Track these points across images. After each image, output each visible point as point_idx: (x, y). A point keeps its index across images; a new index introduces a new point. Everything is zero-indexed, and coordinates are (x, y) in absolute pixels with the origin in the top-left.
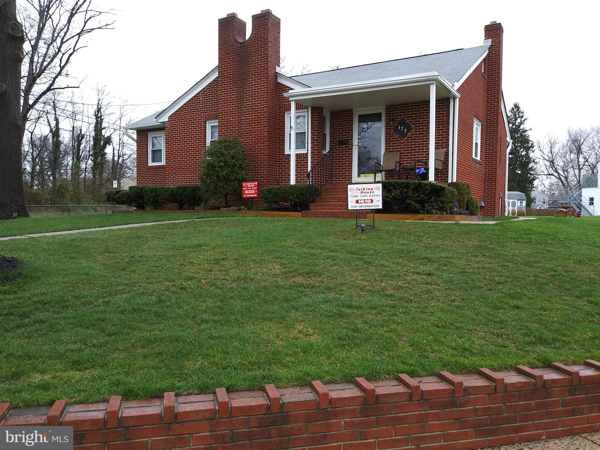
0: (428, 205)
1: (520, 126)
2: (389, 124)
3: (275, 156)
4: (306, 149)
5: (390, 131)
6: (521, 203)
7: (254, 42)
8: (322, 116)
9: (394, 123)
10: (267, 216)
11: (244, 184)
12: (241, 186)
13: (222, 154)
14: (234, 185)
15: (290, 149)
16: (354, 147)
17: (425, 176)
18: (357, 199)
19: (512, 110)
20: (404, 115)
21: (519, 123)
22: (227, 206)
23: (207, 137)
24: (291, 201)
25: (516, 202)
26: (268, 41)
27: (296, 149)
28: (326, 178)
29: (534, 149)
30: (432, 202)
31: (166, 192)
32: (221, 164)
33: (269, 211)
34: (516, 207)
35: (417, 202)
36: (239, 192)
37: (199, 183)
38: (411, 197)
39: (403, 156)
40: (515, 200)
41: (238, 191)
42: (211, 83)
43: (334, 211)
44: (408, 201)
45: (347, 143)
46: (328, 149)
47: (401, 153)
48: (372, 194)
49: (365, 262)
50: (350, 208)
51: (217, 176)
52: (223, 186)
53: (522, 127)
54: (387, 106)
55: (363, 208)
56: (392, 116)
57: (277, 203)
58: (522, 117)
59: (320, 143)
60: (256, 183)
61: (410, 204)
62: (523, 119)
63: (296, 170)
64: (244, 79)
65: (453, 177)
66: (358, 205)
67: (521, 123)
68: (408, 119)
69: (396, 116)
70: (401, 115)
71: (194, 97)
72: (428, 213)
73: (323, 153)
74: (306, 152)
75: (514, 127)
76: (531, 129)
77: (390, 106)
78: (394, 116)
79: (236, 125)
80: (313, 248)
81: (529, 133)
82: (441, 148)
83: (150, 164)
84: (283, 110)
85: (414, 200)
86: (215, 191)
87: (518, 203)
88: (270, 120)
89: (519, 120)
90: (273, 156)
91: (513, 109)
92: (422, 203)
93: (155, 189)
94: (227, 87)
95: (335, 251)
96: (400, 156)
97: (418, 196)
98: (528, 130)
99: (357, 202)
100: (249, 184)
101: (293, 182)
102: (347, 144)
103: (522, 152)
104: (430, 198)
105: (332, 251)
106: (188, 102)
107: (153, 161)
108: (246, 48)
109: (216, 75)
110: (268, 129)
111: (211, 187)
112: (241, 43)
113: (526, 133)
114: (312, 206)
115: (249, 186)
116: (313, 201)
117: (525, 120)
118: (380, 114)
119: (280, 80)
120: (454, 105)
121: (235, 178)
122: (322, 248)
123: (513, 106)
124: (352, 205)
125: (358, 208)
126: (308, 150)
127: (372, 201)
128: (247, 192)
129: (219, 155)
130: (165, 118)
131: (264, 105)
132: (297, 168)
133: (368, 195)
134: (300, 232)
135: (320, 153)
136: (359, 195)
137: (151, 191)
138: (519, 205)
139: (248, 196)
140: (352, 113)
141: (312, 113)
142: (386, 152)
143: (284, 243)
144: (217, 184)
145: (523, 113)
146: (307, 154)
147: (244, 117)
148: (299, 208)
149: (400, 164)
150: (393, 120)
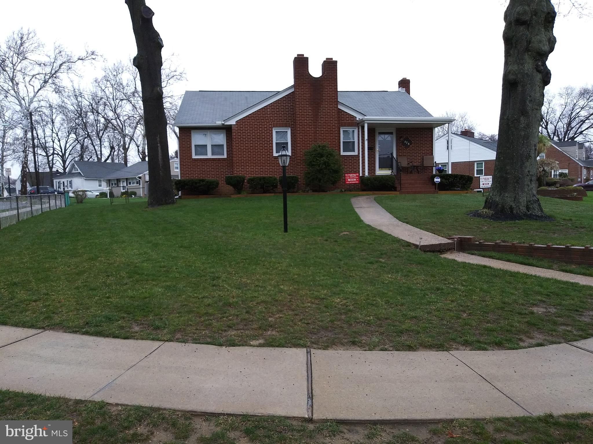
2: (399, 139)
5: (399, 144)
7: (326, 79)
9: (402, 139)
12: (344, 176)
16: (376, 152)
18: (483, 183)
23: (273, 140)
36: (342, 180)
47: (407, 157)
56: (400, 135)
66: (483, 186)
68: (410, 138)
69: (403, 135)
70: (406, 135)
71: (262, 108)
77: (399, 129)
83: (195, 157)
102: (372, 150)
106: (255, 112)
112: (315, 78)
115: (351, 176)
118: (391, 133)
128: (349, 180)
130: (232, 122)
139: (350, 182)
140: (375, 131)
142: (397, 155)
147: (319, 129)
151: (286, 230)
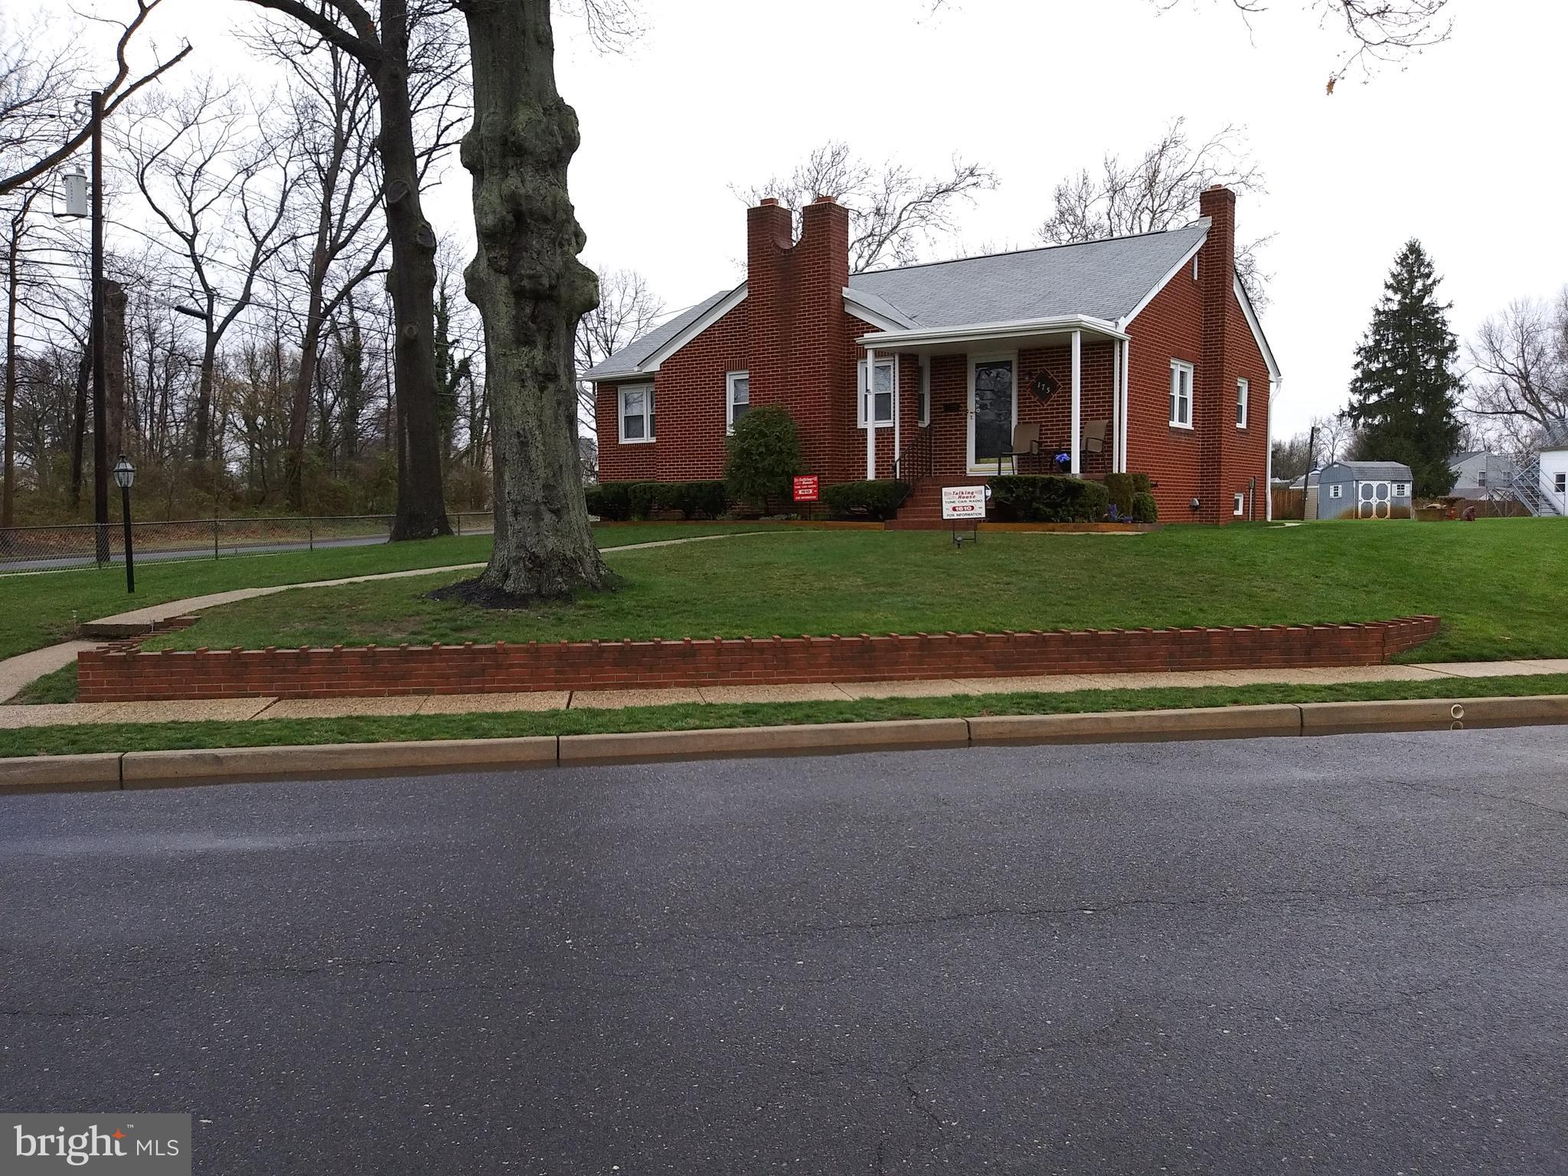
0: (1063, 511)
1: (1422, 298)
2: (1024, 379)
3: (843, 432)
4: (892, 420)
5: (1024, 391)
6: (1401, 488)
7: (806, 249)
8: (916, 368)
9: (1030, 378)
10: (834, 528)
11: (796, 480)
12: (792, 483)
13: (763, 434)
14: (780, 482)
15: (866, 420)
16: (969, 415)
17: (1067, 466)
18: (954, 505)
19: (1402, 260)
20: (1046, 365)
21: (1419, 291)
22: (769, 513)
23: (727, 399)
24: (868, 504)
25: (1389, 486)
26: (829, 250)
27: (876, 419)
28: (922, 469)
29: (1457, 353)
30: (1067, 506)
31: (669, 492)
32: (761, 450)
33: (836, 520)
34: (1389, 498)
35: (1047, 505)
36: (788, 493)
37: (722, 478)
38: (1039, 498)
39: (1046, 430)
40: (1386, 483)
41: (787, 490)
42: (734, 309)
43: (931, 519)
44: (1035, 505)
45: (957, 408)
46: (927, 422)
47: (1041, 426)
48: (972, 499)
49: (949, 575)
50: (945, 517)
51: (756, 469)
52: (764, 484)
53: (1426, 301)
54: (1019, 351)
55: (961, 517)
56: (1028, 367)
57: (848, 509)
58: (1428, 276)
59: (915, 411)
60: (816, 479)
61: (1038, 509)
62: (1430, 281)
63: (876, 454)
64: (791, 309)
65: (1121, 464)
66: (955, 513)
67: (1427, 290)
68: (1053, 373)
69: (1035, 366)
70: (1041, 366)
71: (705, 331)
72: (1062, 521)
73: (920, 425)
74: (892, 425)
75: (1408, 301)
76: (1450, 306)
77: (1025, 350)
78: (1030, 366)
79: (778, 382)
80: (897, 564)
81: (1447, 315)
82: (1103, 418)
83: (623, 441)
84: (853, 357)
85: (1043, 504)
86: (752, 490)
87: (1393, 489)
88: (834, 375)
89: (1419, 284)
90: (838, 432)
91: (1406, 257)
92: (1054, 506)
93: (651, 487)
94: (763, 320)
95: (921, 566)
96: (1041, 430)
97: (1049, 498)
98: (1442, 309)
99: (954, 509)
100: (805, 481)
101: (871, 475)
102: (958, 411)
103: (1426, 362)
104: (1065, 500)
105: (916, 566)
106: (694, 339)
107: (627, 436)
108: (795, 259)
109: (744, 295)
110: (831, 390)
111: (745, 486)
112: (785, 251)
113: (1436, 316)
114: (900, 513)
115: (804, 483)
116: (902, 506)
117: (1434, 283)
118: (1009, 363)
119: (849, 309)
120: (1121, 352)
121: (783, 471)
122: (906, 564)
123: (1405, 249)
124: (947, 513)
125: (956, 517)
126: (894, 422)
127: (973, 508)
128: (800, 492)
129: (757, 436)
130: (654, 366)
131: (824, 351)
132: (878, 450)
133: (968, 500)
134: (882, 547)
135: (914, 426)
136: (957, 500)
137: (644, 490)
138: (1395, 493)
139: (803, 498)
140: (966, 360)
141: (900, 364)
142: (1019, 423)
143: (863, 560)
144: (753, 480)
145: (1429, 265)
146: (893, 429)
147: (791, 370)
148: (881, 517)
149: (1040, 444)
150: (1030, 374)
151: (131, 589)
